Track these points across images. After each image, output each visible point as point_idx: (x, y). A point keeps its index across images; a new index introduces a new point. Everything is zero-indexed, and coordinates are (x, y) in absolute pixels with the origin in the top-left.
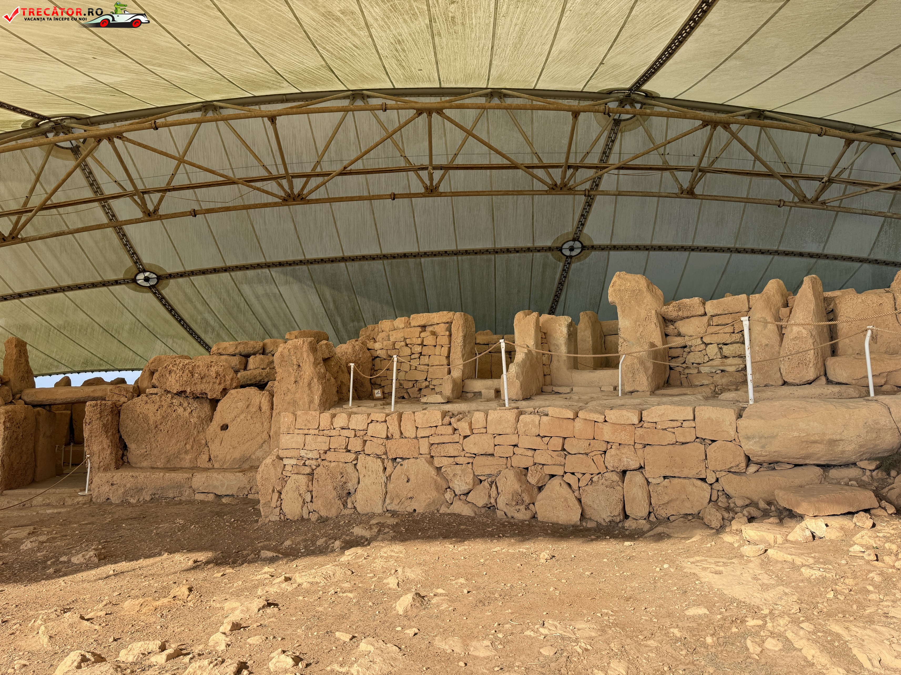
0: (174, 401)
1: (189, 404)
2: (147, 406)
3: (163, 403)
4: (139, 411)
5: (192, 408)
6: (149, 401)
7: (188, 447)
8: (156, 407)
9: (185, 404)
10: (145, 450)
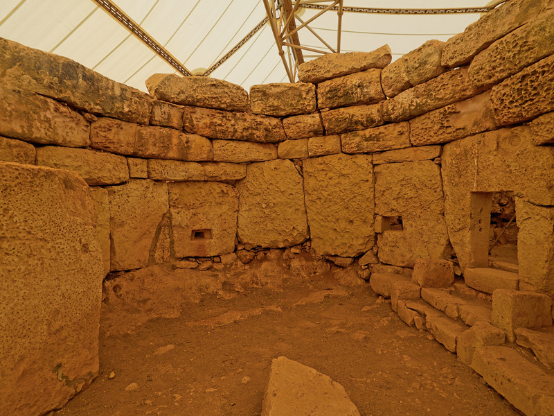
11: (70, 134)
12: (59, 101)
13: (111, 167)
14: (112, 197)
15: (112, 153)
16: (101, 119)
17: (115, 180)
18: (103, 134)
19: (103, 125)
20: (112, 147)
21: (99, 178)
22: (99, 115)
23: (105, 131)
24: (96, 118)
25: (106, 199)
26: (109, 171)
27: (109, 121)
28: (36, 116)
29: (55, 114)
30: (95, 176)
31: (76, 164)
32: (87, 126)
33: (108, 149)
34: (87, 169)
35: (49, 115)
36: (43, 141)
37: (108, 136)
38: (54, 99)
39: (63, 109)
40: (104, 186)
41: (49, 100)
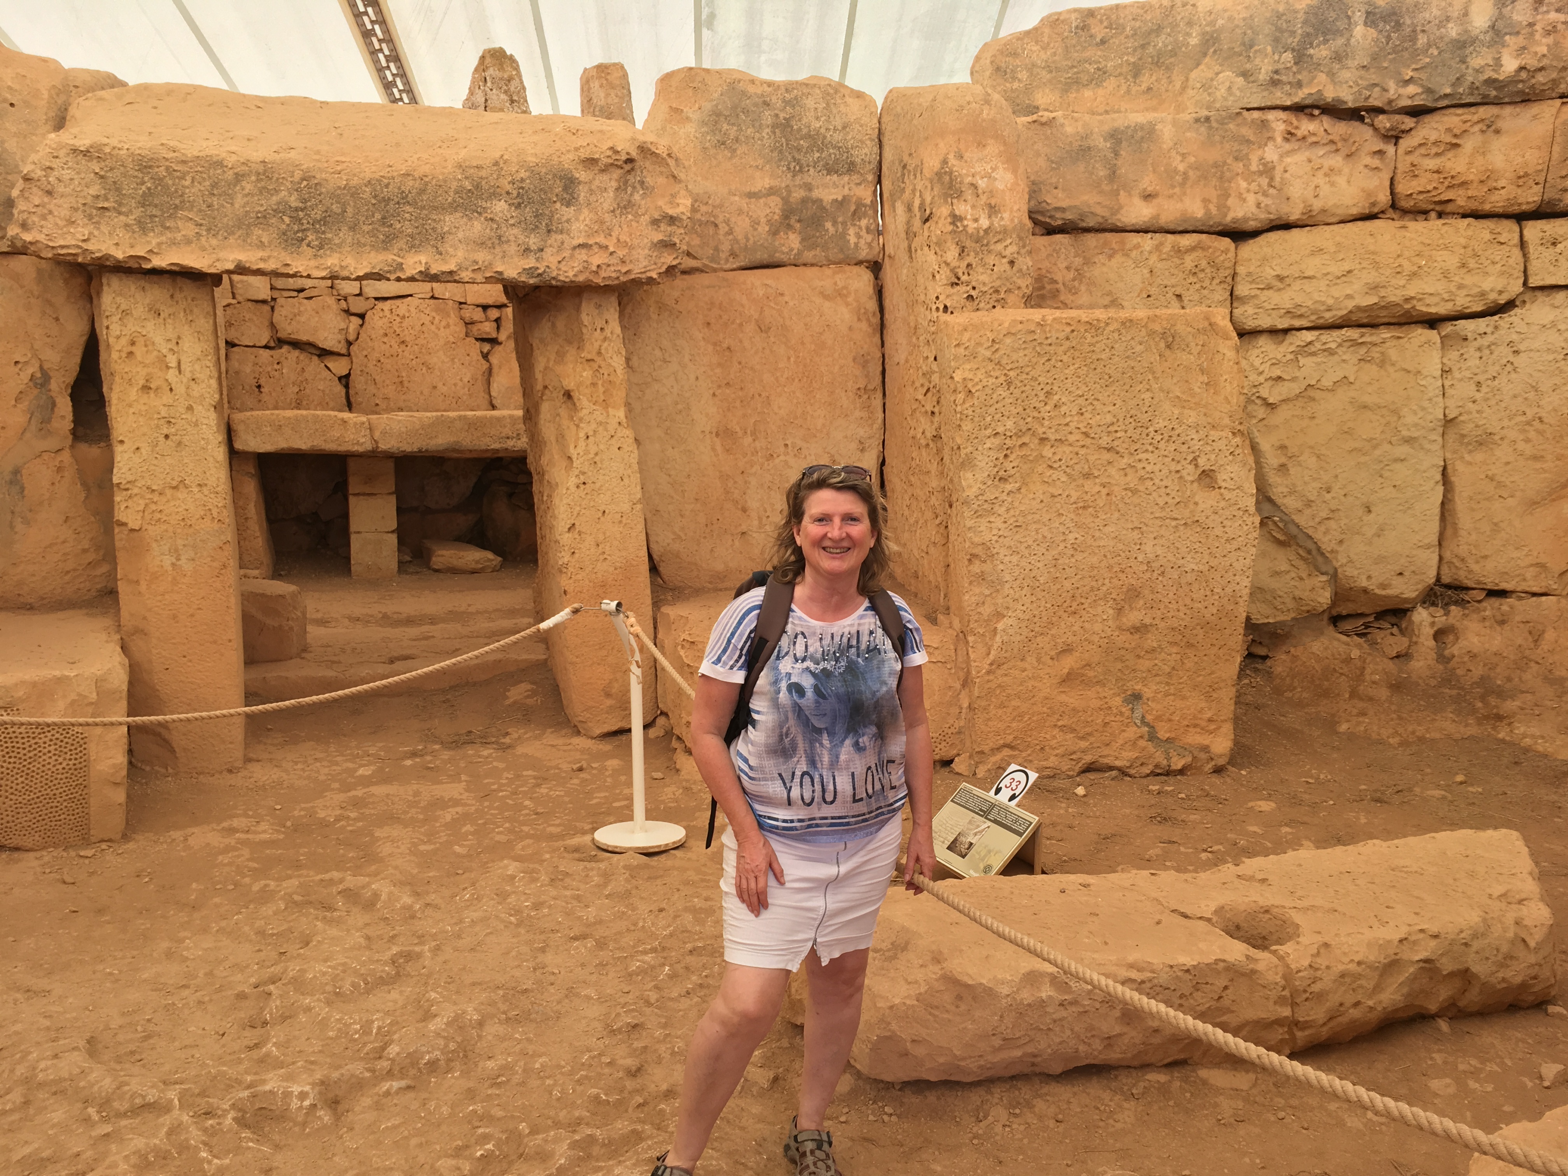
11: (1325, 190)
12: (1299, 109)
13: (1452, 261)
14: (1454, 355)
15: (1464, 216)
16: (1427, 118)
17: (1462, 302)
18: (1432, 164)
19: (1433, 136)
20: (1461, 199)
21: (1407, 300)
22: (1418, 112)
23: (1437, 155)
24: (1409, 122)
25: (1432, 362)
26: (1446, 275)
27: (1453, 120)
28: (1239, 167)
29: (1287, 146)
30: (1394, 296)
31: (1336, 269)
32: (1380, 153)
33: (1449, 208)
34: (1370, 276)
35: (1271, 153)
36: (1252, 225)
37: (1449, 165)
38: (1285, 108)
39: (1306, 126)
40: (1432, 322)
41: (1271, 116)
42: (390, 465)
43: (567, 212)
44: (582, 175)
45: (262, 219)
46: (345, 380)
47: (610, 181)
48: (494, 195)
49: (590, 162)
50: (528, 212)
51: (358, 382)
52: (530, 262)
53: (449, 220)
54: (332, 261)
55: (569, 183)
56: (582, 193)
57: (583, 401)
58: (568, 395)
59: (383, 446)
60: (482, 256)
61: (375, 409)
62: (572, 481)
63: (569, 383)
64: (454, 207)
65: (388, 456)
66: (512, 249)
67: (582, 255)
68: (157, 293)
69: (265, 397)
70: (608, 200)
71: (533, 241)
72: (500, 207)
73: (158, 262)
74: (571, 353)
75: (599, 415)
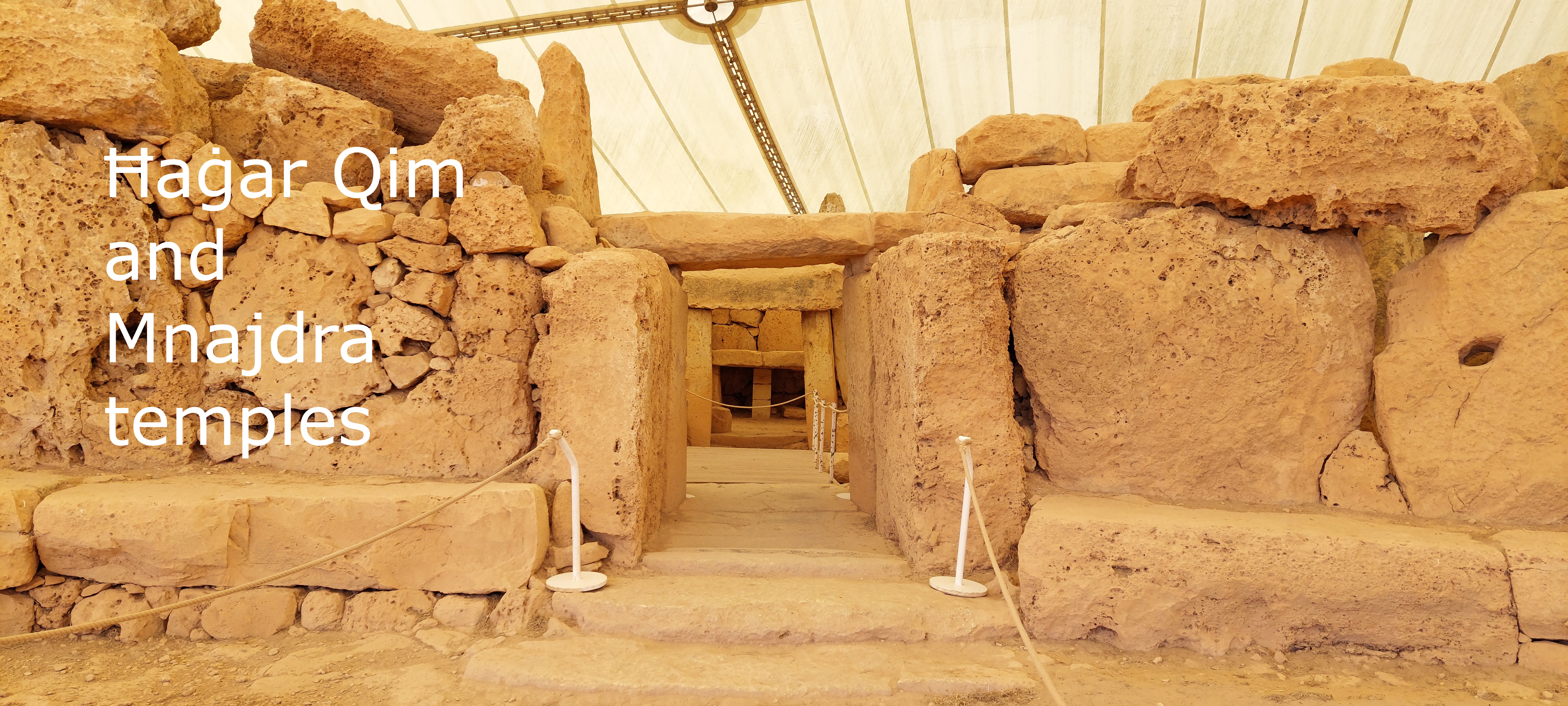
0: (1230, 242)
1: (1294, 253)
2: (1117, 262)
3: (1182, 250)
4: (1089, 276)
5: (1310, 272)
6: (1128, 240)
7: (1288, 426)
8: (1161, 261)
9: (1282, 254)
10: (1114, 430)
42: (770, 372)
43: (811, 290)
44: (815, 279)
45: (726, 294)
46: (756, 338)
47: (824, 281)
48: (789, 286)
49: (818, 276)
50: (799, 290)
51: (760, 339)
52: (799, 304)
53: (776, 293)
54: (744, 305)
55: (811, 282)
56: (815, 284)
57: (815, 345)
58: (811, 343)
59: (766, 364)
60: (785, 303)
61: (767, 350)
62: (811, 370)
63: (811, 340)
64: (778, 289)
65: (768, 368)
66: (794, 301)
67: (815, 302)
68: (698, 314)
69: (725, 344)
70: (823, 286)
71: (800, 298)
72: (791, 289)
73: (699, 306)
74: (813, 331)
75: (820, 350)
